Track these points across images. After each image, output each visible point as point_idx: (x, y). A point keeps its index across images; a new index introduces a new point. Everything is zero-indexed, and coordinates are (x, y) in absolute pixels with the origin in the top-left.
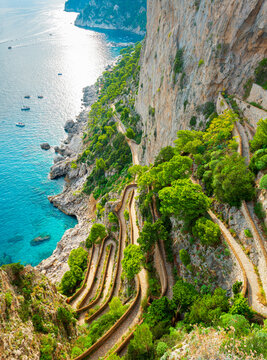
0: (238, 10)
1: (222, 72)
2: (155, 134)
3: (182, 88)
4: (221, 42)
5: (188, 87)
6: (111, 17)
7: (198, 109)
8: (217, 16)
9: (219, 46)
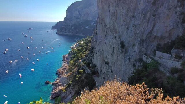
0: (146, 30)
1: (143, 48)
2: (112, 72)
3: (126, 53)
4: (141, 39)
5: (129, 53)
6: (71, 31)
7: (136, 61)
8: (138, 32)
9: (141, 40)
